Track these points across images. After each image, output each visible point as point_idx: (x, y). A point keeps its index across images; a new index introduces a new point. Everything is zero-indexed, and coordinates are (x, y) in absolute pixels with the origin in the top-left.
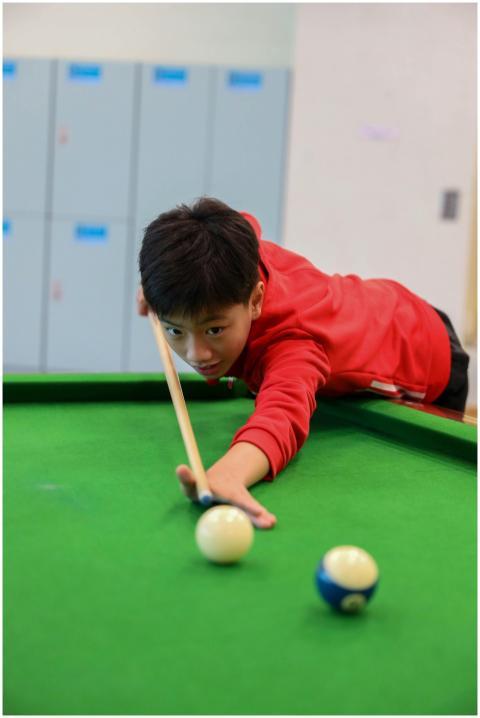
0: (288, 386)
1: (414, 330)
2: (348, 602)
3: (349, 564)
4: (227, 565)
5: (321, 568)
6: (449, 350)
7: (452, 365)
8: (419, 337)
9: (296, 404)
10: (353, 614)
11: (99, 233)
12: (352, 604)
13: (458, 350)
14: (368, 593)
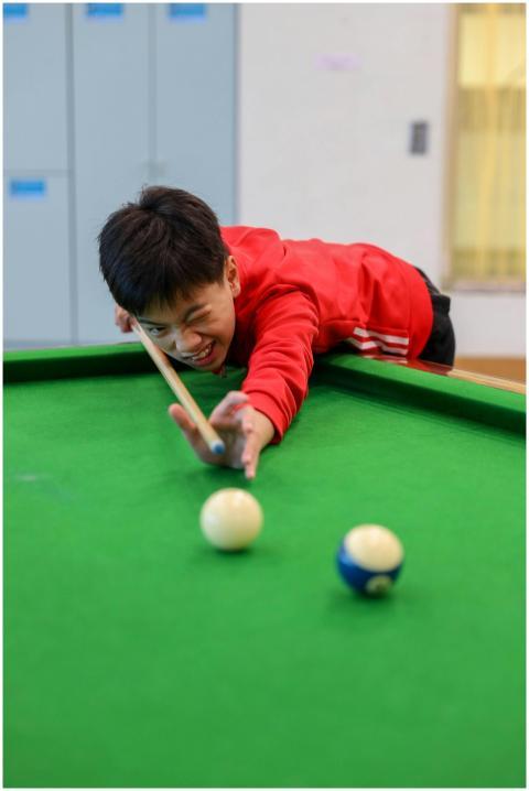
0: (283, 345)
1: (386, 276)
2: (373, 585)
3: (371, 544)
4: (236, 553)
5: (342, 550)
6: (428, 295)
7: (434, 309)
8: (392, 281)
9: (290, 362)
10: (378, 597)
11: (37, 188)
12: (378, 587)
13: (435, 294)
14: (393, 574)
